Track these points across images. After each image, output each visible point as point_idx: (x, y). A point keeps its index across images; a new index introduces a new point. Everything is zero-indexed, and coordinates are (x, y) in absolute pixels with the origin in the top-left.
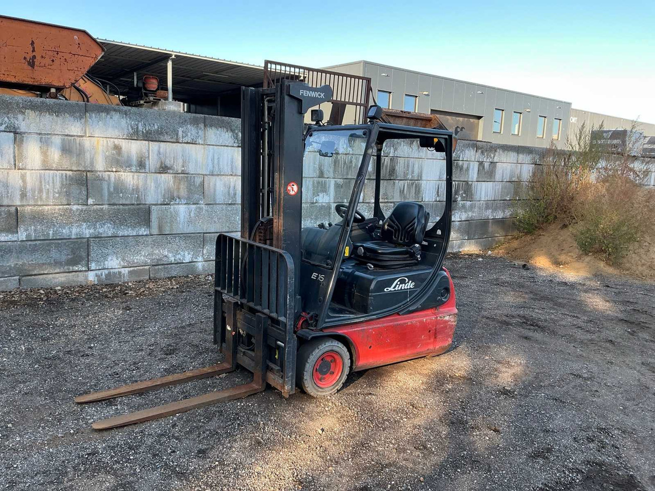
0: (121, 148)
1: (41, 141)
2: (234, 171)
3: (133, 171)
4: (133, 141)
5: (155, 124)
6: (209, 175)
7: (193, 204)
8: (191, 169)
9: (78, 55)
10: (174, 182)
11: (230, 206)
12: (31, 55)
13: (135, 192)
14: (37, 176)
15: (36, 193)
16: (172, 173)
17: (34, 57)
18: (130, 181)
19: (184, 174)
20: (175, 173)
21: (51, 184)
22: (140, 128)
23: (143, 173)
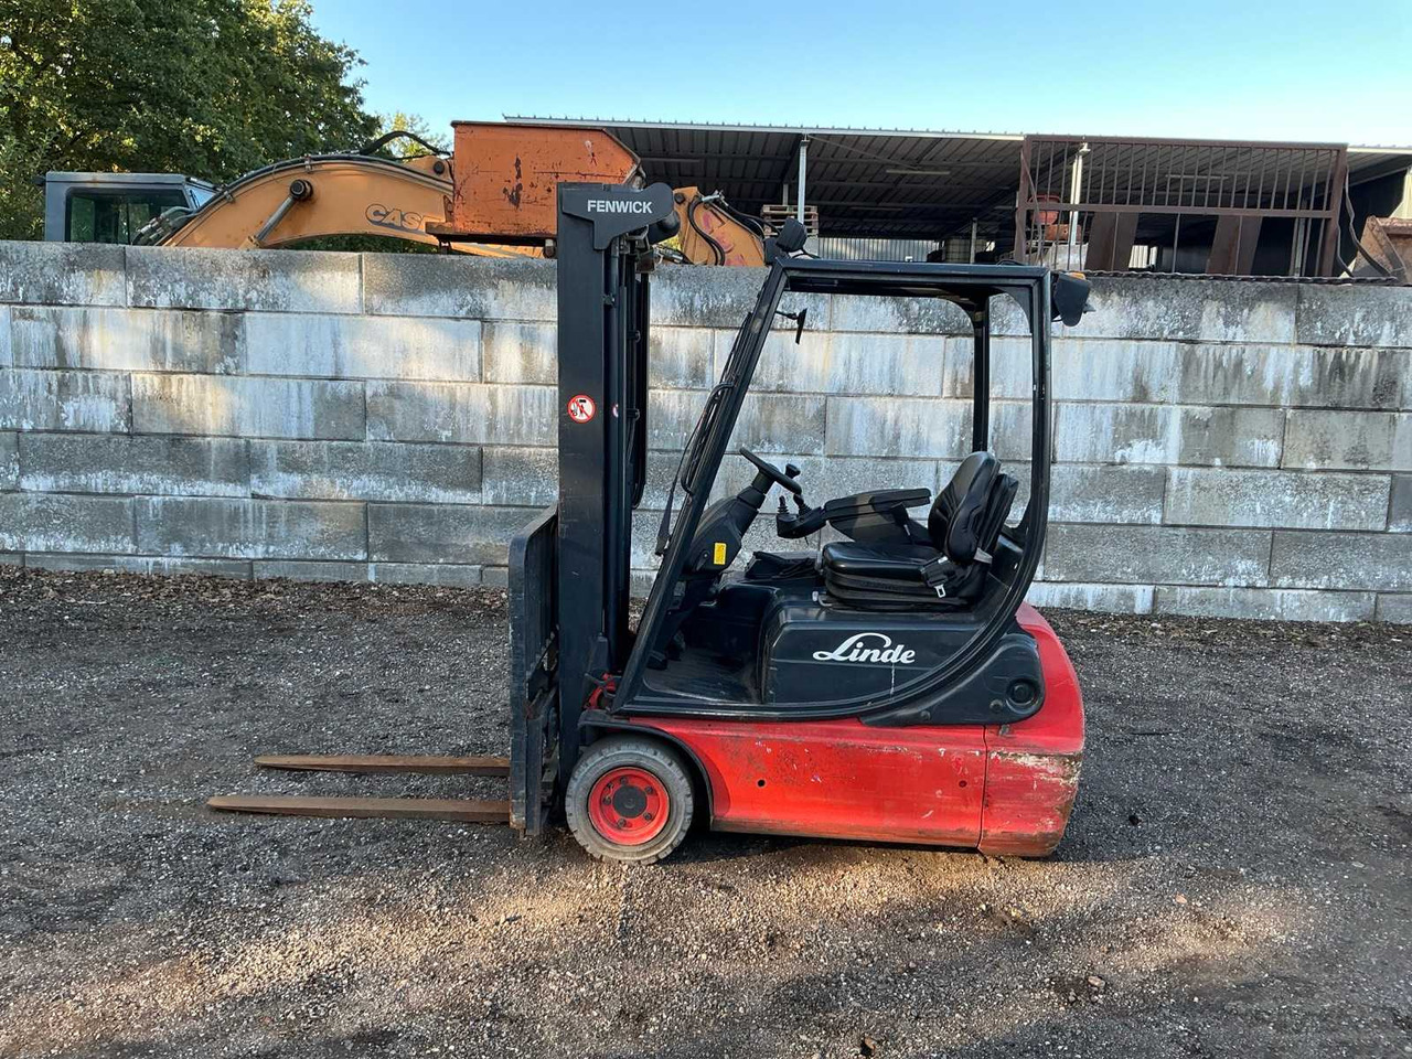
0: (660, 344)
1: (522, 334)
2: (896, 385)
3: (679, 386)
4: (683, 330)
5: (728, 295)
6: (838, 394)
7: (802, 455)
8: (798, 382)
9: (592, 175)
10: (761, 410)
11: (885, 462)
12: (515, 184)
13: (682, 428)
14: (513, 394)
15: (512, 423)
16: (759, 392)
17: (519, 187)
18: (674, 407)
19: (781, 392)
20: (763, 392)
21: (536, 410)
22: (697, 303)
23: (700, 390)
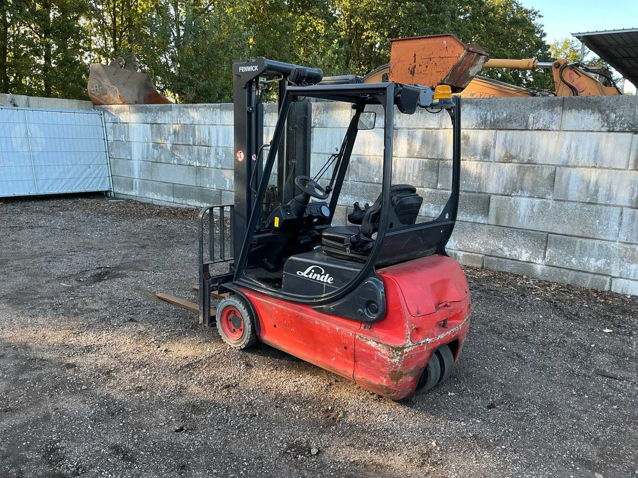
0: (469, 138)
1: (409, 134)
2: (598, 162)
3: (477, 159)
4: (481, 131)
5: (504, 112)
6: (563, 166)
7: (539, 198)
8: (539, 158)
9: (445, 57)
10: (518, 173)
11: (588, 206)
12: (413, 65)
13: (477, 181)
14: (403, 162)
15: (402, 176)
16: (517, 163)
17: (415, 66)
18: (474, 169)
19: (530, 163)
20: (520, 163)
21: (412, 170)
22: (489, 117)
23: (487, 161)
